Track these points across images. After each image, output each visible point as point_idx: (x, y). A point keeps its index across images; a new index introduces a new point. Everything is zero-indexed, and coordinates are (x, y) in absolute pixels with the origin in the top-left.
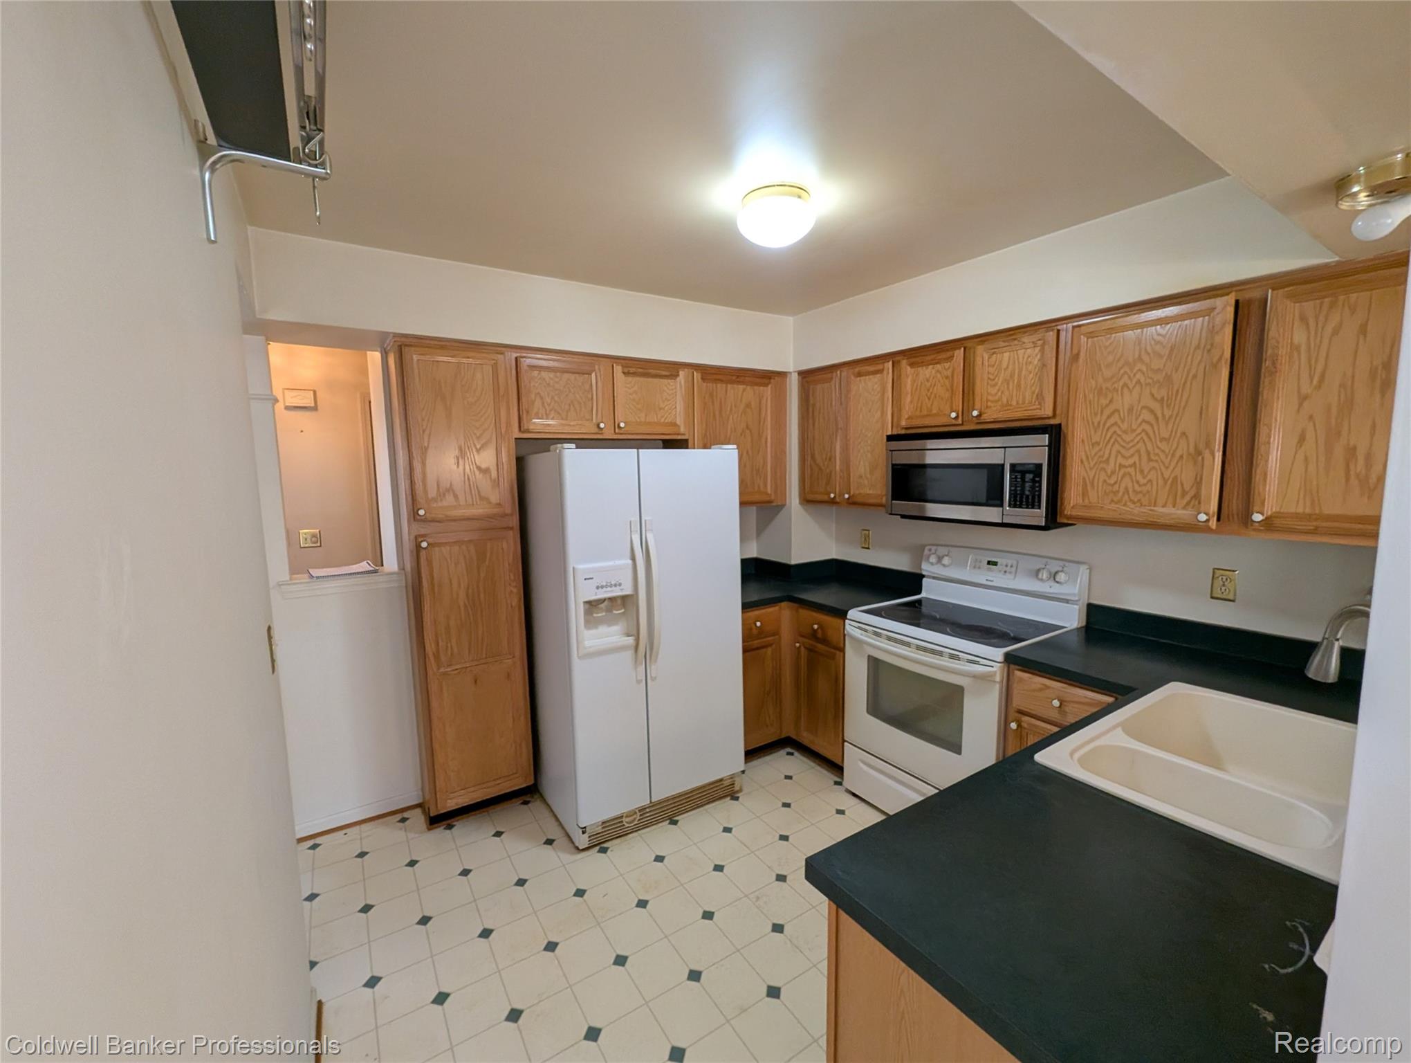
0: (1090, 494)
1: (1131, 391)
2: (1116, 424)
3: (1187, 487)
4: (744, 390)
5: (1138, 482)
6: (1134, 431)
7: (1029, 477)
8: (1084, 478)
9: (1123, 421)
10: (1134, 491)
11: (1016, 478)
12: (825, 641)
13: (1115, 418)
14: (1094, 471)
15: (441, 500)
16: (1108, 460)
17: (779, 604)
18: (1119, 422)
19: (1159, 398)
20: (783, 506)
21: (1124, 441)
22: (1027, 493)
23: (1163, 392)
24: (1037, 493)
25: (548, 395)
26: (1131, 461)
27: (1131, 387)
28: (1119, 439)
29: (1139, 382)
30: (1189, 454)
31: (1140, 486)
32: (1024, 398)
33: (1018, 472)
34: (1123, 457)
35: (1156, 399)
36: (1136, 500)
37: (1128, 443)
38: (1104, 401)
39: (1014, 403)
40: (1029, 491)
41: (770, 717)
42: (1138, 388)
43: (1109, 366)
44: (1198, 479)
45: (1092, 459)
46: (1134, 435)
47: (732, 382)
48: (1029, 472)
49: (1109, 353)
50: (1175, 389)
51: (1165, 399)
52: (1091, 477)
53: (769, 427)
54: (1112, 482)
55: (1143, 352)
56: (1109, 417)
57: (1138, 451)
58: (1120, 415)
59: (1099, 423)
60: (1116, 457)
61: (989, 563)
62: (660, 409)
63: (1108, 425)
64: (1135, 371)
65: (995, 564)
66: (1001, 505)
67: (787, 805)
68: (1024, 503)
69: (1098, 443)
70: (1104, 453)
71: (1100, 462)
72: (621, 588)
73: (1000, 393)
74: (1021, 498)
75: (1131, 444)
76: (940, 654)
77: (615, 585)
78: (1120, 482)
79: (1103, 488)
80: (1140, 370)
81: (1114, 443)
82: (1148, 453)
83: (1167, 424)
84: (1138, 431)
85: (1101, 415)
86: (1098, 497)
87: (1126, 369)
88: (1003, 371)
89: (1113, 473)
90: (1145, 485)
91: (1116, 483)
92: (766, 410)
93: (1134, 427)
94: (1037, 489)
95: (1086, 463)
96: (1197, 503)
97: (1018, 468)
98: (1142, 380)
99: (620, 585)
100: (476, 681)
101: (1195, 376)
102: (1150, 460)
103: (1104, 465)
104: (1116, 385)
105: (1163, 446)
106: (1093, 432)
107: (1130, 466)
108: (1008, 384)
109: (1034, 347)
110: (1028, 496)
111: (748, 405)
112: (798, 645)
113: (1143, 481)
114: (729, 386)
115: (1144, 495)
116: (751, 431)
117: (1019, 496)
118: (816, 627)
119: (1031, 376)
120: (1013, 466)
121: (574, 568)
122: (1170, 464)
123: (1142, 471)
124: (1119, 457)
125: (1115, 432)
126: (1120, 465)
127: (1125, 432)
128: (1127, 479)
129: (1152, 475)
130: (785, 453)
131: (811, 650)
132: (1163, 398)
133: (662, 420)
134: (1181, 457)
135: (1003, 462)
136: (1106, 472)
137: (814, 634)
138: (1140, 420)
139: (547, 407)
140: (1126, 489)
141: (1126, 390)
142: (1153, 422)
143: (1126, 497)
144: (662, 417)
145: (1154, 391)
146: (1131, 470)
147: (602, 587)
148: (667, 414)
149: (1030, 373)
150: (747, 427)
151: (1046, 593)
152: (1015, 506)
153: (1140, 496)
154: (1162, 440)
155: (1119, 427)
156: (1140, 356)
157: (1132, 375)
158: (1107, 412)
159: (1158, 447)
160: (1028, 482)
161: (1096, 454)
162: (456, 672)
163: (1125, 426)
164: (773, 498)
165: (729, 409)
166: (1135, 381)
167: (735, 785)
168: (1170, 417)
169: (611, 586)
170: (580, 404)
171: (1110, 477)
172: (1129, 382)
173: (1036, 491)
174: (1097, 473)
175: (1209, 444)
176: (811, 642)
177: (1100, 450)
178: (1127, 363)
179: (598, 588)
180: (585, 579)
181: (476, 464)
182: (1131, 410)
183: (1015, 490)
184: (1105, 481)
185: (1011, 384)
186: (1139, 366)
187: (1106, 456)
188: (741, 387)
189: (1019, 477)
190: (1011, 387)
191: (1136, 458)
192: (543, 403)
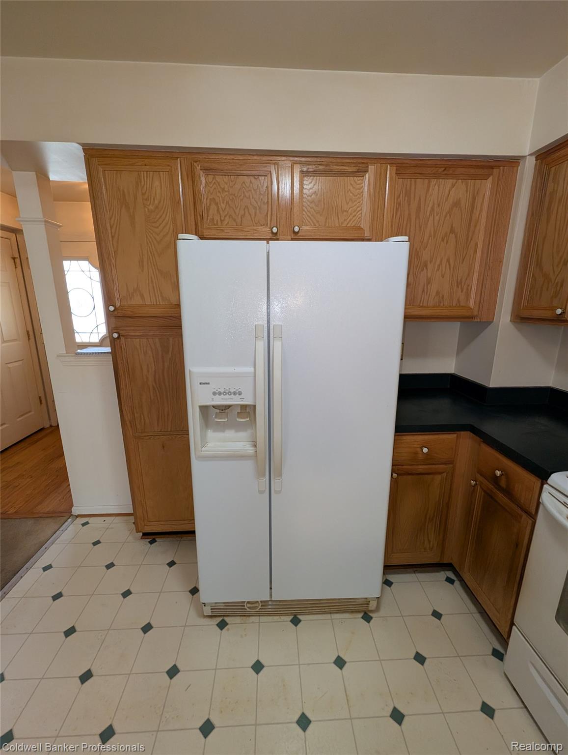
4: (453, 186)
12: (508, 492)
15: (131, 299)
17: (457, 432)
20: (489, 323)
25: (223, 200)
41: (429, 542)
47: (437, 176)
53: (483, 228)
62: (343, 212)
67: (420, 659)
72: (241, 397)
77: (235, 393)
92: (481, 210)
99: (240, 394)
100: (163, 447)
111: (456, 204)
112: (473, 483)
114: (433, 182)
116: (456, 237)
118: (498, 473)
121: (190, 371)
130: (501, 262)
131: (489, 495)
133: (344, 225)
137: (496, 480)
139: (221, 212)
144: (345, 220)
147: (220, 394)
148: (351, 216)
150: (452, 231)
162: (147, 438)
164: (476, 313)
165: (429, 209)
167: (370, 605)
169: (230, 393)
170: (255, 208)
176: (491, 486)
179: (214, 394)
180: (200, 384)
181: (158, 268)
188: (450, 182)
192: (218, 210)
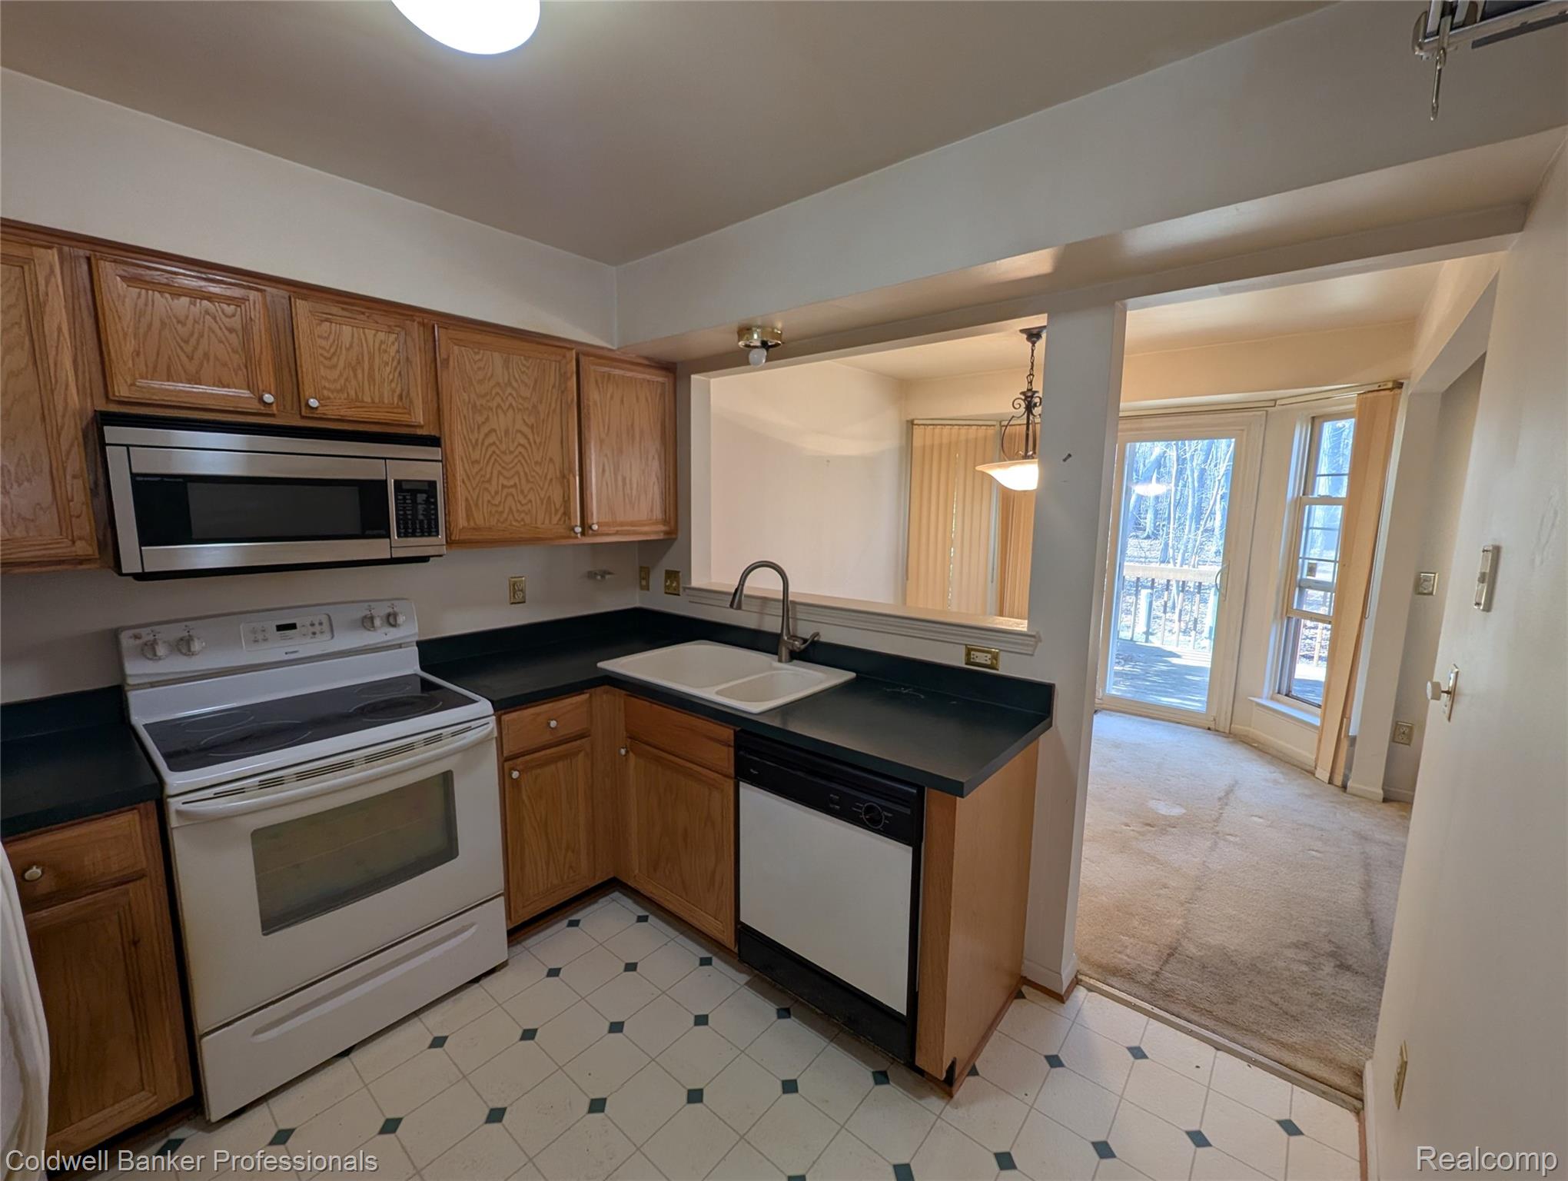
0: (475, 515)
1: (505, 413)
2: (494, 443)
3: (558, 506)
5: (520, 502)
6: (511, 452)
7: (421, 497)
8: (467, 500)
9: (501, 442)
10: (518, 511)
11: (405, 499)
13: (492, 438)
14: (477, 491)
16: (491, 478)
18: (498, 443)
19: (530, 424)
21: (503, 461)
22: (421, 517)
23: (531, 420)
24: (433, 517)
26: (512, 483)
27: (505, 408)
28: (498, 459)
29: (511, 405)
30: (556, 478)
31: (522, 505)
32: (381, 396)
33: (408, 491)
34: (505, 477)
35: (527, 425)
36: (519, 519)
37: (507, 464)
38: (480, 419)
39: (368, 399)
40: (423, 514)
42: (511, 412)
43: (480, 382)
44: (566, 498)
45: (474, 478)
46: (512, 456)
48: (421, 492)
49: (479, 369)
50: (542, 418)
51: (535, 425)
52: (475, 498)
54: (497, 503)
55: (512, 378)
56: (486, 435)
57: (517, 473)
58: (497, 435)
59: (477, 440)
60: (498, 478)
61: (280, 628)
63: (486, 444)
64: (506, 395)
65: (293, 626)
66: (388, 536)
68: (418, 531)
69: (477, 462)
70: (486, 472)
71: (483, 482)
73: (342, 381)
74: (414, 524)
75: (511, 466)
76: (409, 747)
78: (504, 502)
79: (487, 508)
80: (510, 394)
81: (494, 464)
82: (526, 474)
83: (538, 449)
84: (517, 453)
85: (479, 433)
86: (485, 520)
87: (497, 390)
88: (344, 351)
89: (497, 493)
90: (526, 504)
91: (500, 502)
93: (512, 449)
94: (433, 512)
95: (468, 484)
96: (567, 518)
97: (405, 486)
98: (514, 404)
101: (554, 411)
102: (528, 481)
103: (487, 485)
104: (490, 404)
105: (537, 469)
106: (471, 449)
107: (512, 486)
108: (355, 371)
109: (389, 332)
110: (421, 522)
113: (524, 502)
115: (527, 514)
117: (410, 522)
119: (388, 369)
120: (398, 483)
122: (544, 485)
123: (522, 492)
124: (501, 478)
125: (494, 452)
126: (503, 485)
127: (504, 453)
128: (510, 498)
129: (531, 496)
132: (533, 425)
134: (551, 480)
135: (385, 478)
136: (489, 492)
138: (516, 444)
140: (510, 509)
141: (500, 411)
142: (527, 445)
143: (511, 516)
145: (525, 418)
146: (513, 490)
149: (387, 364)
151: (378, 643)
152: (406, 535)
153: (523, 515)
154: (536, 463)
155: (497, 447)
156: (509, 380)
157: (504, 398)
158: (485, 429)
159: (534, 471)
160: (420, 504)
161: (477, 473)
163: (503, 447)
166: (507, 404)
168: (540, 443)
171: (493, 498)
172: (502, 405)
173: (433, 514)
174: (481, 493)
175: (571, 470)
177: (481, 470)
178: (498, 384)
182: (507, 432)
183: (405, 514)
184: (489, 501)
185: (359, 372)
186: (509, 390)
187: (488, 476)
189: (408, 497)
190: (360, 376)
191: (516, 479)
